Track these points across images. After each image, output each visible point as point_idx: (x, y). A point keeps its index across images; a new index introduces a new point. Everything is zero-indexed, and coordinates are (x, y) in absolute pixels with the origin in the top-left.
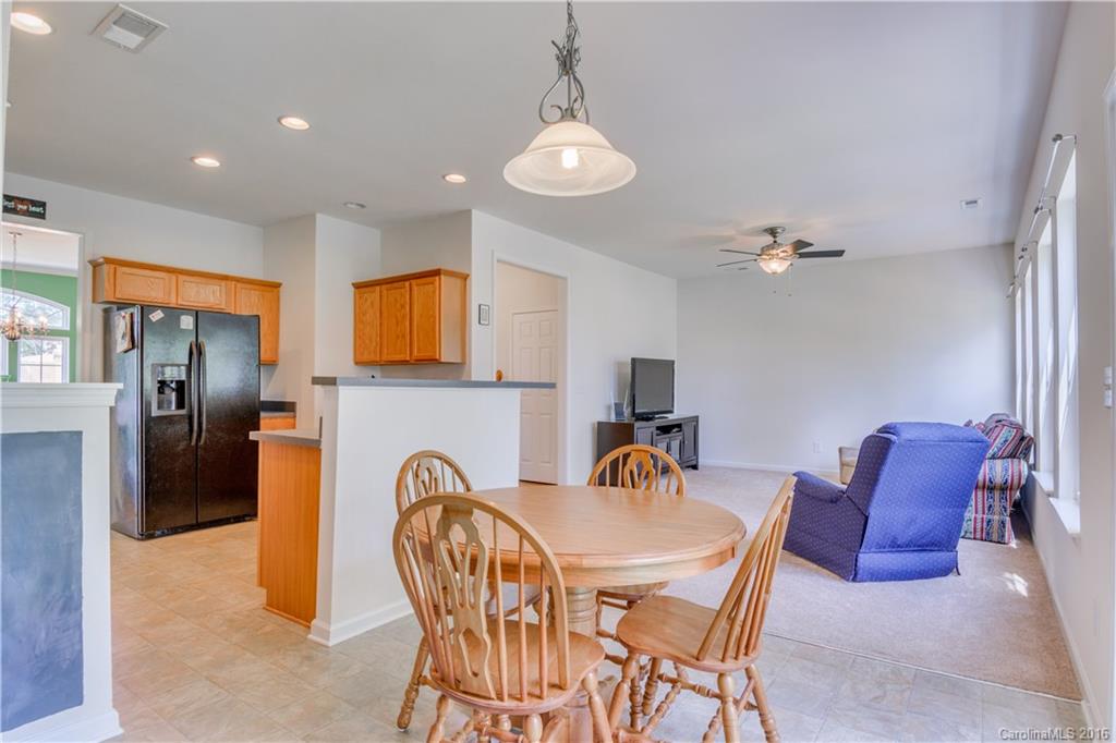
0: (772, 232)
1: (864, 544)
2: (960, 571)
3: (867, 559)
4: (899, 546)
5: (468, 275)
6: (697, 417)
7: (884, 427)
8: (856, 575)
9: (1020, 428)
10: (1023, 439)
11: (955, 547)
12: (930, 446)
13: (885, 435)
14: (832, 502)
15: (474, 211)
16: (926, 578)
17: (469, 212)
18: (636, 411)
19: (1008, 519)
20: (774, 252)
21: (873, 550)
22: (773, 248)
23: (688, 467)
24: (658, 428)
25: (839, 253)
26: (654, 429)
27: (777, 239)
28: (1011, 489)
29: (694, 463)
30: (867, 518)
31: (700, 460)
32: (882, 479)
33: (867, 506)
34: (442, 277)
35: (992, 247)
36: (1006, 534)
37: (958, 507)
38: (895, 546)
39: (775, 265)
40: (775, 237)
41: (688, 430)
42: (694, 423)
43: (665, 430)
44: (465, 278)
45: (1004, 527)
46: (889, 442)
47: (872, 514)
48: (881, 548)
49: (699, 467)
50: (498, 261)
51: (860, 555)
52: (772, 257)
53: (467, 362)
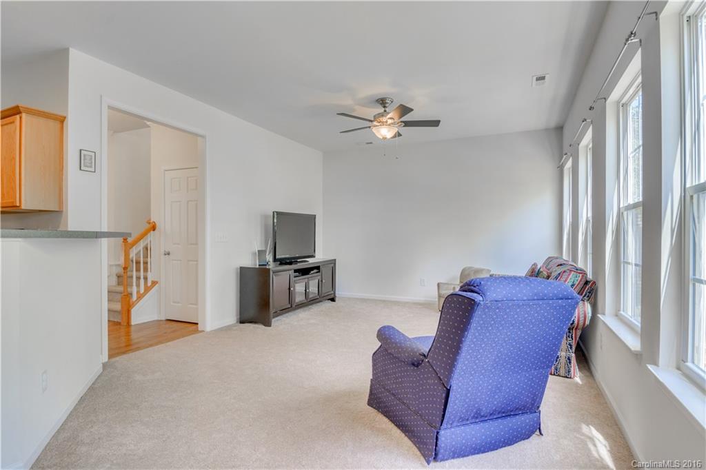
0: (382, 102)
1: (445, 420)
2: (543, 432)
3: (450, 435)
4: (482, 417)
5: (65, 118)
6: (335, 260)
7: (468, 284)
8: (436, 454)
9: (583, 273)
10: (587, 283)
11: (538, 407)
12: (519, 306)
13: (469, 294)
14: (413, 364)
15: (71, 49)
16: (510, 445)
17: (65, 52)
18: (277, 257)
19: (573, 355)
20: (384, 119)
21: (455, 424)
22: (383, 116)
23: (329, 299)
24: (296, 271)
25: (436, 123)
26: (292, 272)
27: (387, 109)
28: (576, 329)
29: (332, 296)
30: (448, 391)
31: (337, 292)
32: (465, 348)
33: (449, 377)
34: (24, 115)
35: (547, 130)
36: (572, 369)
37: (543, 368)
38: (479, 417)
39: (385, 132)
40: (384, 107)
41: (326, 271)
42: (332, 265)
43: (305, 272)
44: (62, 120)
45: (570, 363)
46: (472, 304)
47: (454, 387)
48: (464, 421)
49: (337, 299)
50: (110, 107)
51: (442, 432)
52: (383, 123)
53: (64, 210)
